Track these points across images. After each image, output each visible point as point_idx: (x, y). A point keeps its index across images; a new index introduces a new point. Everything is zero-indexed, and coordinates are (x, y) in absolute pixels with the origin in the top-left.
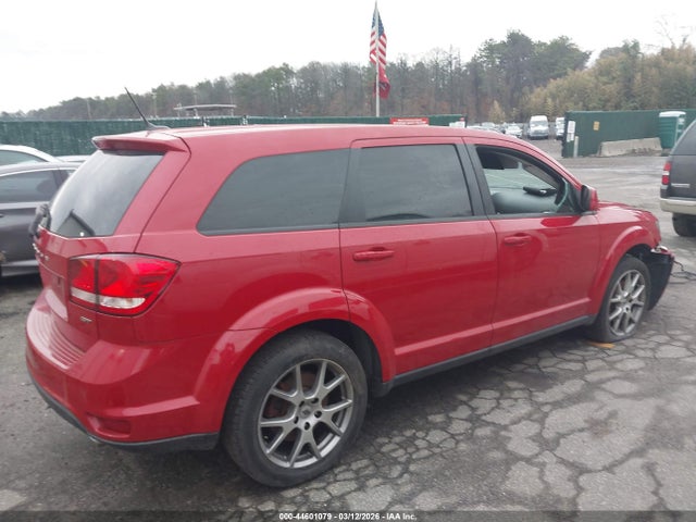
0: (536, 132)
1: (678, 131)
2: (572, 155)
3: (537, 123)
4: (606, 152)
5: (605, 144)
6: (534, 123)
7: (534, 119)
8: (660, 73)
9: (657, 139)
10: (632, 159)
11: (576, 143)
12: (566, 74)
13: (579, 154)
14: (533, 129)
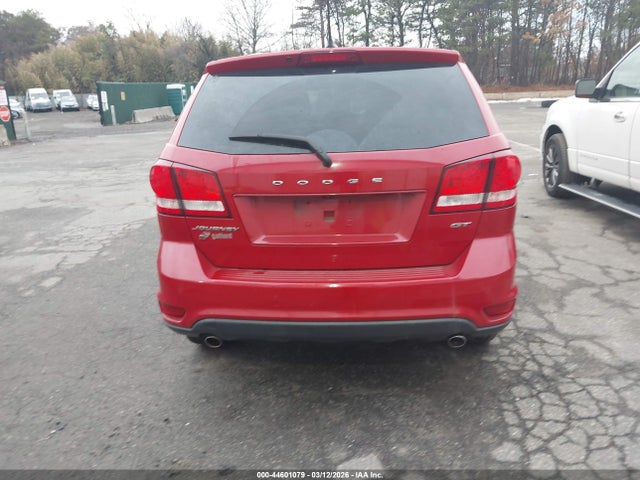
0: (38, 105)
1: (183, 100)
2: (111, 123)
3: (37, 96)
4: (139, 119)
5: (136, 111)
6: (33, 95)
7: (32, 91)
8: (138, 53)
9: (170, 107)
10: (157, 124)
11: (113, 111)
12: (47, 48)
13: (117, 122)
14: (34, 102)
